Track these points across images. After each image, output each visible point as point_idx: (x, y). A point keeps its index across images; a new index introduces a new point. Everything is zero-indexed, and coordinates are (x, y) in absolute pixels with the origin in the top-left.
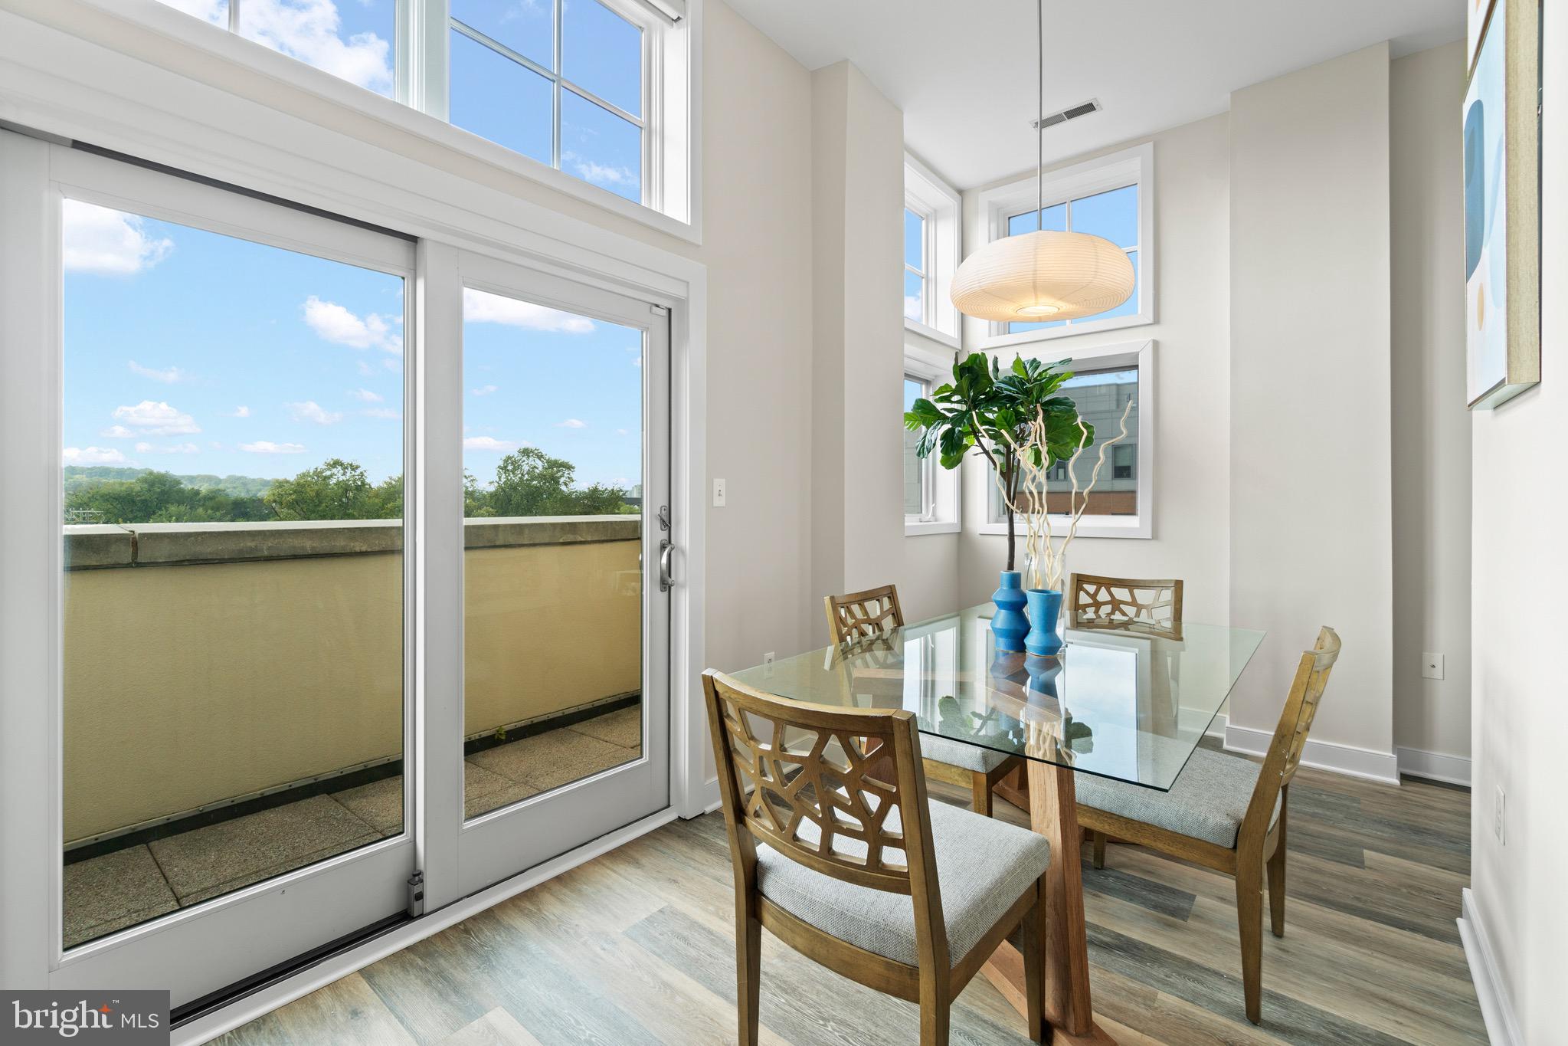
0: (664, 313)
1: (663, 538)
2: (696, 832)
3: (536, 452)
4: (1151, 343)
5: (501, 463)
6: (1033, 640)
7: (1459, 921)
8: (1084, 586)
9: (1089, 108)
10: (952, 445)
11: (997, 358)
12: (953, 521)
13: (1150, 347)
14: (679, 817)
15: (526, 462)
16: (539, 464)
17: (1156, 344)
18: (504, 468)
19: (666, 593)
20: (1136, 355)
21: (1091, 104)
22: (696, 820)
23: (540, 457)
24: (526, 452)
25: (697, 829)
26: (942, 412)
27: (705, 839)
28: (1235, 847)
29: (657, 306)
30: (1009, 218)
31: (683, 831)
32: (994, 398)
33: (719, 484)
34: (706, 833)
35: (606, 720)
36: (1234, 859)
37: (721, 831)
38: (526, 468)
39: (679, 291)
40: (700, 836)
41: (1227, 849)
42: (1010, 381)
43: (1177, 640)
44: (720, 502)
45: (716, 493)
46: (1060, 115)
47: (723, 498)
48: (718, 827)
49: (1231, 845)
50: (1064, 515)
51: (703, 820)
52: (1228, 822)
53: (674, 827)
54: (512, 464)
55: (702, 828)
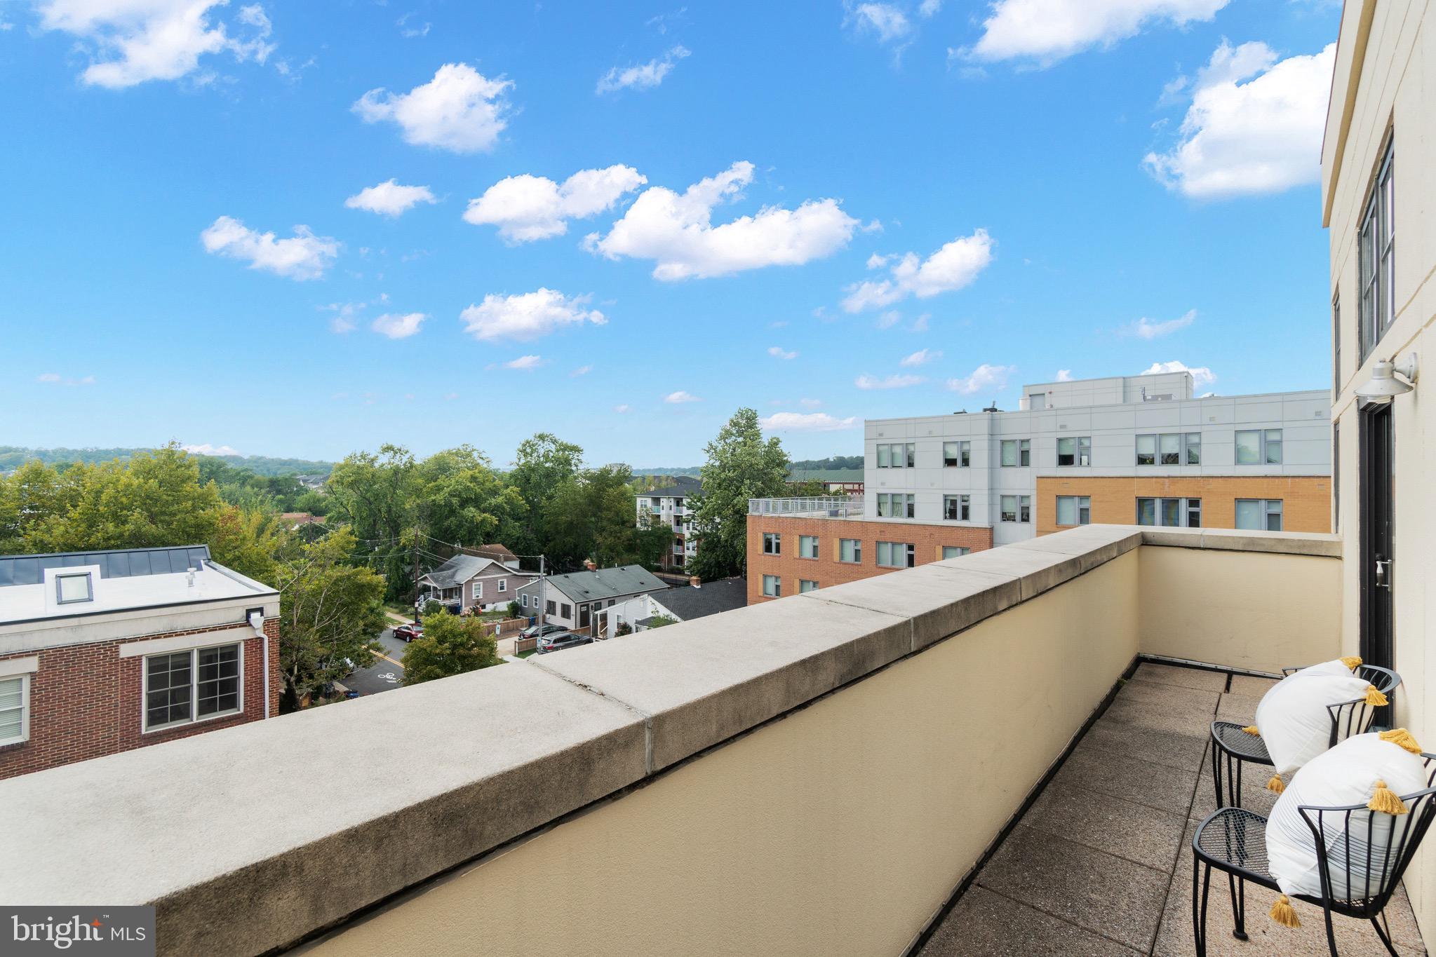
3: (551, 436)
5: (520, 447)
15: (542, 445)
16: (553, 447)
18: (523, 451)
23: (554, 442)
24: (542, 437)
38: (542, 451)
54: (530, 446)
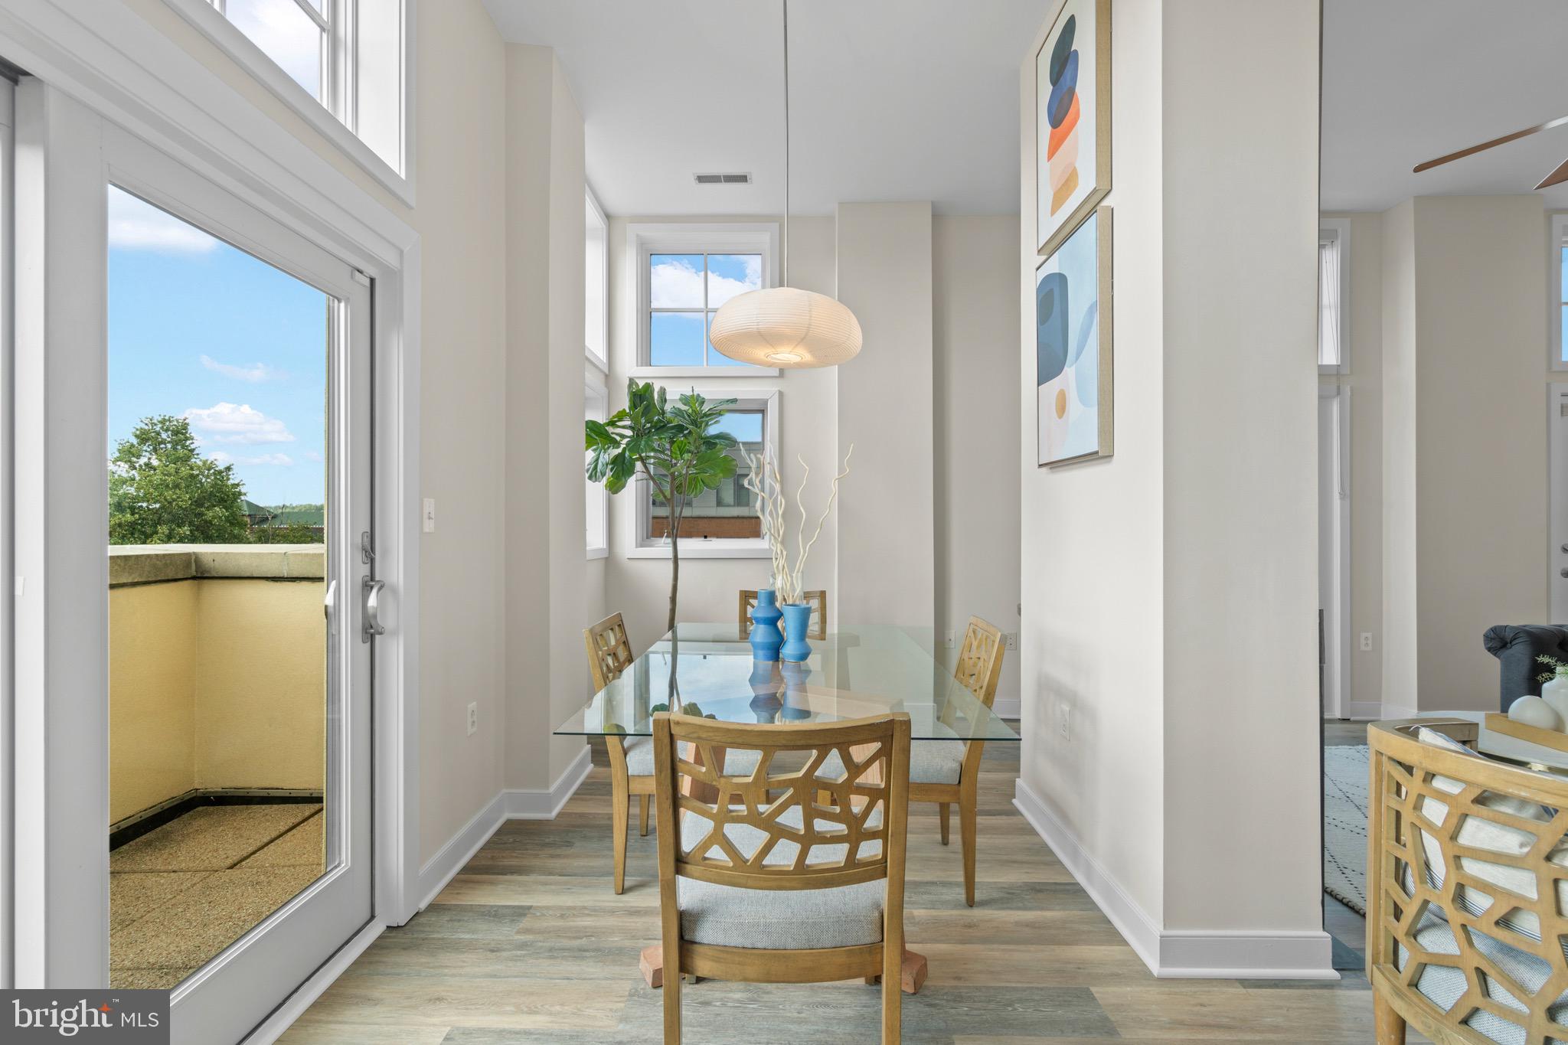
0: (367, 282)
1: (364, 574)
2: (423, 936)
4: (777, 394)
6: (789, 650)
7: (1014, 801)
8: (750, 600)
9: (743, 179)
10: (623, 469)
11: (665, 389)
12: (601, 546)
13: (777, 396)
14: (387, 927)
17: (781, 394)
19: (369, 644)
20: (765, 402)
21: (746, 177)
22: (413, 923)
25: (423, 932)
26: (614, 436)
27: (443, 939)
28: (960, 782)
29: (361, 272)
30: (651, 255)
31: (403, 941)
32: (661, 427)
33: (429, 505)
34: (438, 932)
35: (149, 844)
36: (959, 791)
37: (456, 923)
39: (390, 258)
40: (434, 939)
41: (955, 785)
42: (678, 413)
43: (821, 640)
44: (429, 526)
45: (425, 516)
46: (720, 177)
47: (432, 522)
48: (448, 921)
49: (957, 782)
50: (703, 539)
51: (422, 920)
52: (956, 766)
53: (388, 940)
55: (427, 929)
